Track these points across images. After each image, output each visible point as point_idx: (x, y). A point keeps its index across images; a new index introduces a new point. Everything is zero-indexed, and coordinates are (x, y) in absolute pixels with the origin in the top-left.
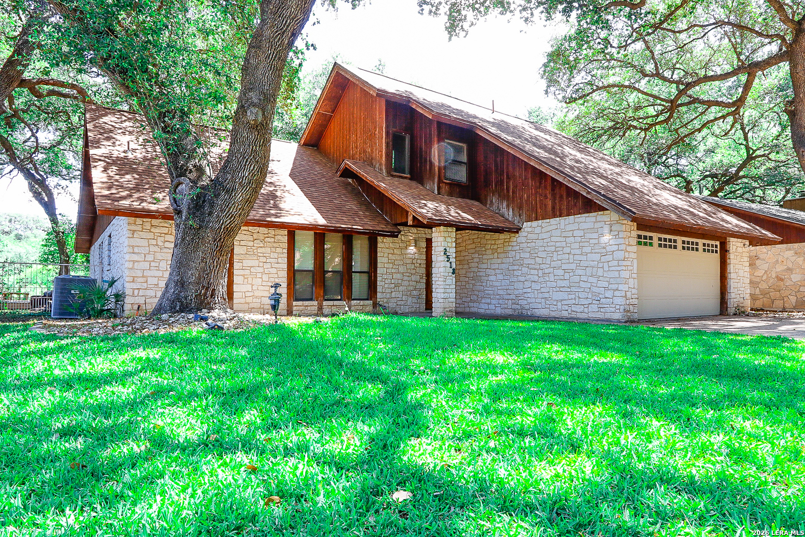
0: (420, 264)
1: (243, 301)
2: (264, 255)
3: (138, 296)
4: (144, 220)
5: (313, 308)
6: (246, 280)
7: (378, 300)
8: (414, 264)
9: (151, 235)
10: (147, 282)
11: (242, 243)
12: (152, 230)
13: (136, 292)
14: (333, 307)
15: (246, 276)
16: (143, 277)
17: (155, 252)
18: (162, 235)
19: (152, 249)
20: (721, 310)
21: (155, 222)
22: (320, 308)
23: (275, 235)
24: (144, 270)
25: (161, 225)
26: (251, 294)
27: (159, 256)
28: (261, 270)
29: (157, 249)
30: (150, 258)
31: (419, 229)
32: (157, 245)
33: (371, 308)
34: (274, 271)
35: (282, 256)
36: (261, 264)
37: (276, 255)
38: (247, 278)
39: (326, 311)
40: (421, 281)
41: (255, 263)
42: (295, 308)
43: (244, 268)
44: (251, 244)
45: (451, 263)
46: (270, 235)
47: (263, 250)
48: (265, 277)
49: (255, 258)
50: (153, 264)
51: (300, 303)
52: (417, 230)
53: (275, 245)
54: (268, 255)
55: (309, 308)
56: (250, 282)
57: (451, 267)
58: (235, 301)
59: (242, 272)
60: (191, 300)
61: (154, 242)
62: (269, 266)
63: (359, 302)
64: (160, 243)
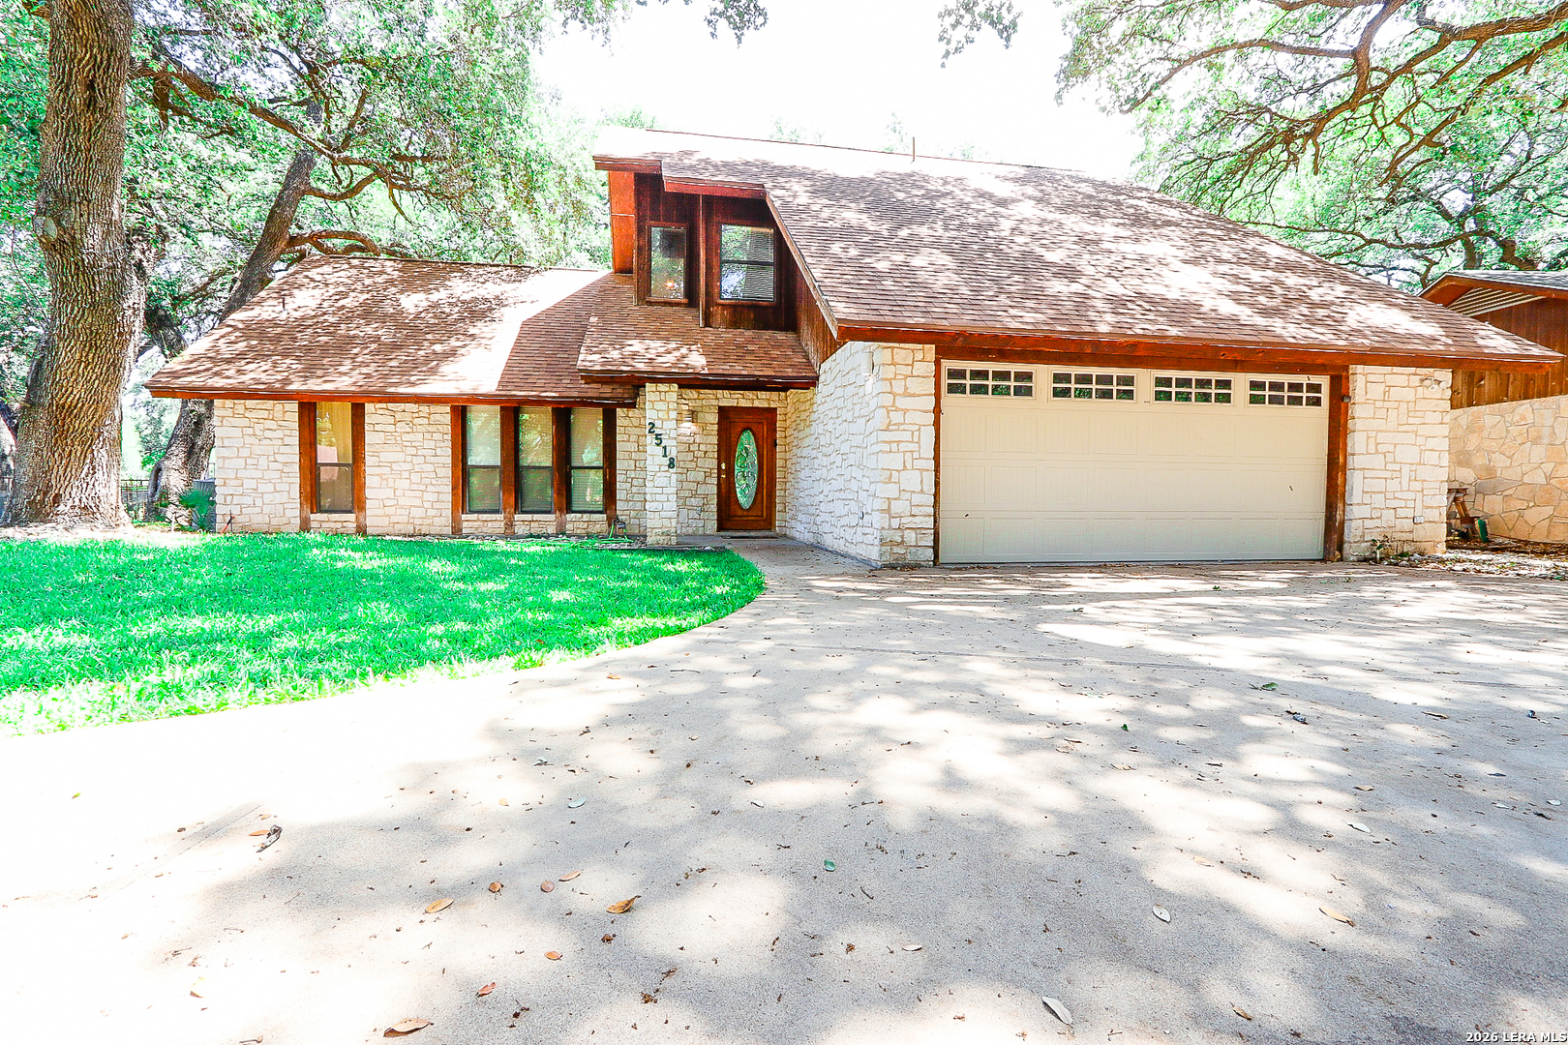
0: (706, 452)
1: (380, 512)
2: (413, 444)
3: (232, 503)
4: (236, 401)
5: (497, 524)
6: (385, 482)
7: (618, 513)
8: (693, 452)
9: (245, 422)
10: (242, 486)
11: (377, 427)
12: (246, 415)
13: (229, 498)
14: (532, 524)
15: (384, 477)
16: (236, 478)
17: (251, 444)
18: (260, 421)
19: (248, 440)
20: (1325, 548)
21: (250, 403)
22: (510, 524)
23: (430, 414)
24: (237, 470)
25: (258, 407)
26: (394, 502)
27: (257, 450)
28: (408, 466)
29: (253, 440)
30: (245, 452)
31: (702, 391)
32: (255, 435)
33: (606, 526)
34: (430, 468)
35: (442, 445)
36: (409, 458)
37: (432, 444)
38: (387, 479)
39: (520, 529)
40: (708, 480)
41: (400, 456)
42: (465, 524)
43: (381, 464)
44: (391, 428)
45: (665, 448)
46: (421, 414)
47: (411, 437)
48: (415, 478)
49: (398, 449)
50: (249, 461)
51: (474, 516)
52: (699, 393)
53: (430, 429)
54: (418, 444)
55: (490, 524)
56: (391, 484)
57: (665, 456)
58: (368, 512)
59: (377, 470)
60: (21, 509)
61: (250, 431)
62: (421, 460)
63: (579, 515)
64: (258, 432)
